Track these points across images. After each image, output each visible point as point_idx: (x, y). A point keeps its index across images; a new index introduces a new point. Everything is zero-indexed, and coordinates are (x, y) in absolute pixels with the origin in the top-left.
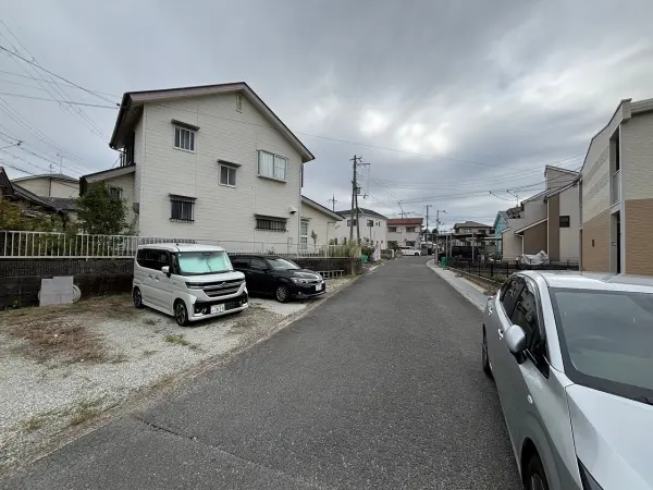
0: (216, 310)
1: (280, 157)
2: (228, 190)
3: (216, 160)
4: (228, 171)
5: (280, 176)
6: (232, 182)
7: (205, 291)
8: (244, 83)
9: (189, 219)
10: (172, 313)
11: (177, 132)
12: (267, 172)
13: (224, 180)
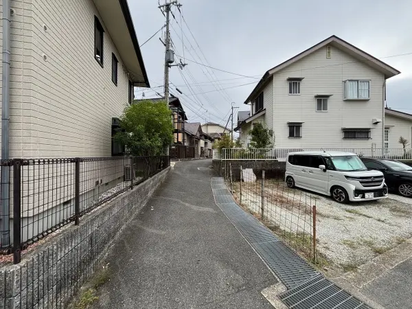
0: (369, 196)
1: (363, 81)
2: (322, 114)
3: (314, 96)
4: (322, 101)
5: (364, 96)
6: (325, 108)
7: (361, 182)
8: (334, 36)
9: (298, 136)
10: (329, 194)
11: (290, 85)
12: (352, 95)
13: (319, 108)
